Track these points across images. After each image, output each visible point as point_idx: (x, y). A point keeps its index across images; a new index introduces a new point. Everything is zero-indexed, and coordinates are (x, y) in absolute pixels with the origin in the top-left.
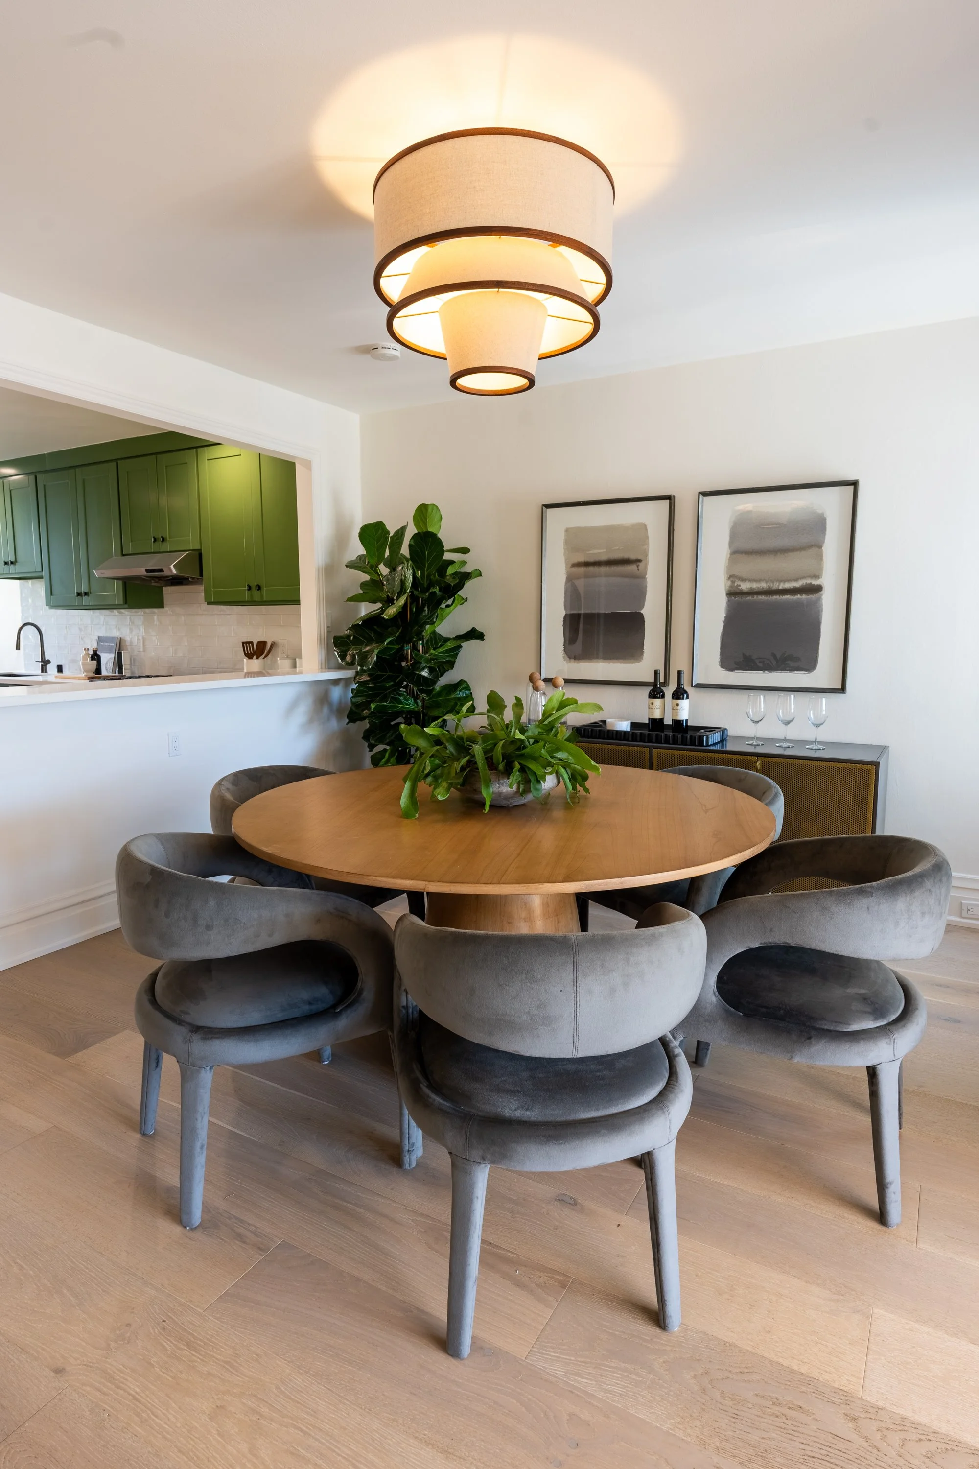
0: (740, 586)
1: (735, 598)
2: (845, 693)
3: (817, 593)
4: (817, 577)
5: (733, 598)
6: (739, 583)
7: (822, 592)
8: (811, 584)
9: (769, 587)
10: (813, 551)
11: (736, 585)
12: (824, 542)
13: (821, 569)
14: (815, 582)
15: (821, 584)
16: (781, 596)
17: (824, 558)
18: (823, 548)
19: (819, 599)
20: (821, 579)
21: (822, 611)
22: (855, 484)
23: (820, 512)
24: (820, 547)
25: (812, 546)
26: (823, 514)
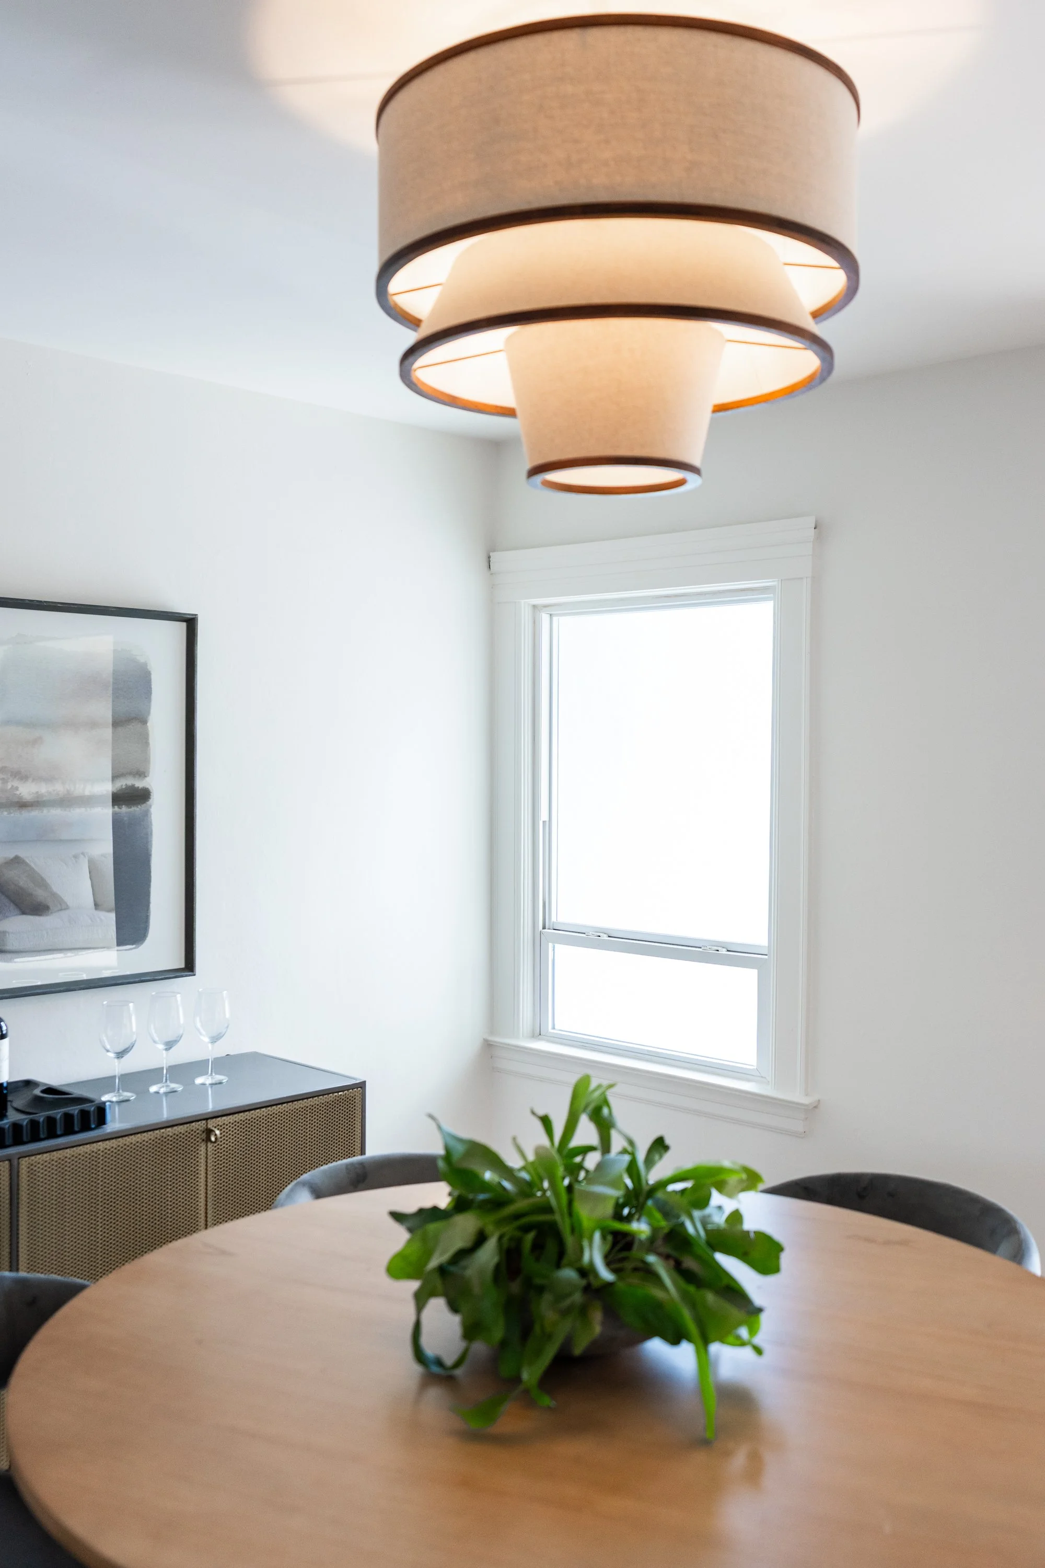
0: (17, 789)
1: (10, 813)
2: (195, 975)
3: (144, 803)
4: (142, 774)
5: (5, 813)
6: (16, 783)
7: (151, 801)
8: (133, 786)
9: (68, 791)
10: (134, 727)
11: (9, 787)
12: (149, 713)
13: (146, 760)
14: (140, 784)
15: (147, 786)
16: (88, 809)
17: (151, 741)
18: (148, 724)
19: (147, 814)
20: (147, 779)
21: (151, 834)
22: (191, 623)
23: (142, 660)
24: (144, 722)
25: (132, 719)
26: (145, 664)
